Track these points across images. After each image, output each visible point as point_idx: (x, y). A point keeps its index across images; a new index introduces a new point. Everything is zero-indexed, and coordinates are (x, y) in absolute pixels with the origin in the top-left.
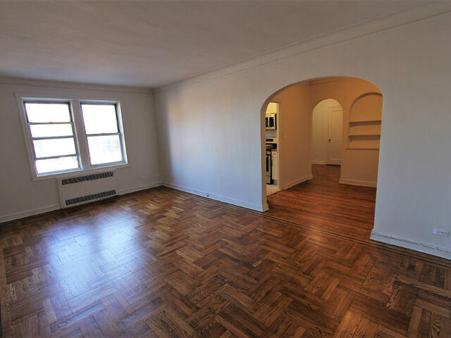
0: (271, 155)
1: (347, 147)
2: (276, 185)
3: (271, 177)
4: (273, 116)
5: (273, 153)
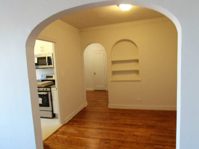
0: (50, 91)
1: (111, 80)
2: (57, 118)
3: (52, 111)
4: (50, 55)
5: (52, 89)
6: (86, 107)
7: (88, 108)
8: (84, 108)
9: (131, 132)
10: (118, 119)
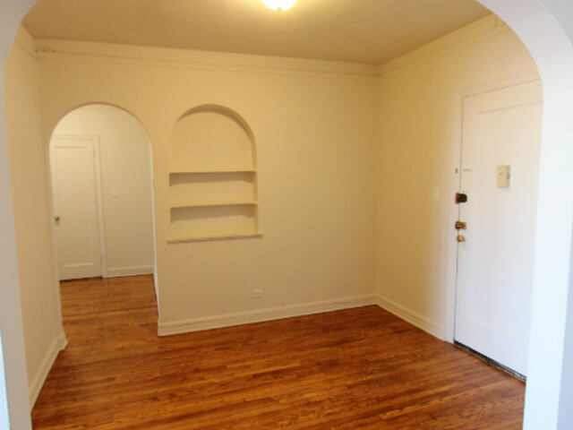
6: (67, 347)
7: (76, 351)
8: (62, 356)
9: (291, 395)
10: (222, 368)
